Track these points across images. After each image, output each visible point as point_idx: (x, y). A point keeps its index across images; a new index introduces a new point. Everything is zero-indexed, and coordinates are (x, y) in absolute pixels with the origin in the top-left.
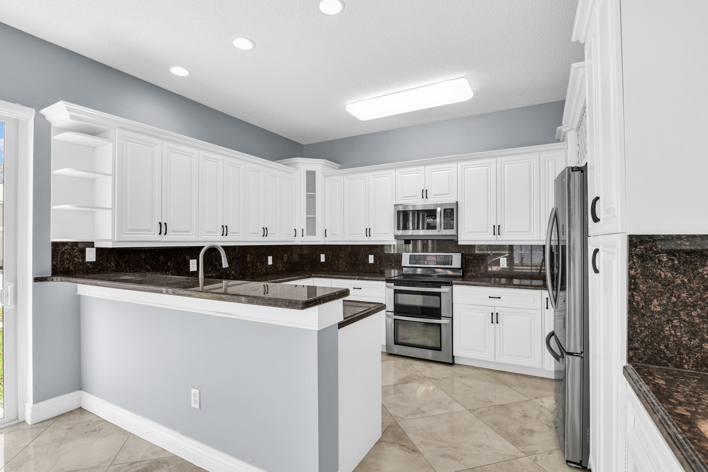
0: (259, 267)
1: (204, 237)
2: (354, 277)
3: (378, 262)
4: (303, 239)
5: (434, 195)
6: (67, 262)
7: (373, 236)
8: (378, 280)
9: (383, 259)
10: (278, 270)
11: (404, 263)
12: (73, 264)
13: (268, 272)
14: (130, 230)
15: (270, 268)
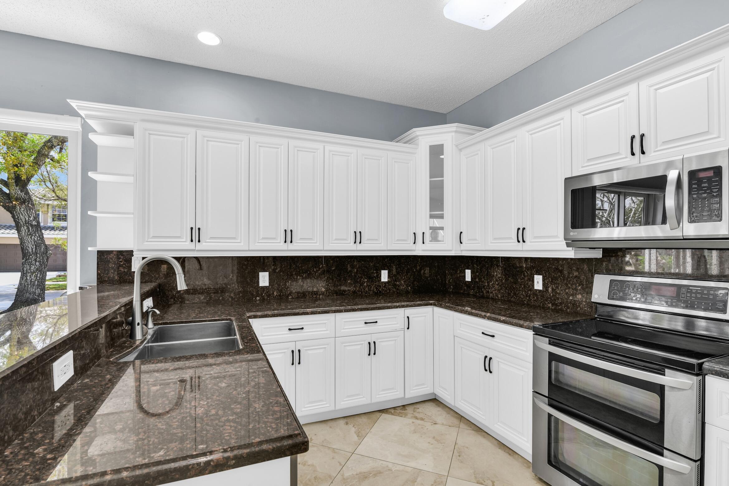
0: (365, 284)
1: (257, 244)
2: (483, 314)
3: (550, 289)
4: (424, 247)
5: (664, 143)
6: (112, 271)
7: (531, 242)
8: (521, 326)
9: (558, 284)
10: (398, 289)
11: (596, 296)
12: (118, 274)
13: (380, 292)
14: (154, 237)
15: (385, 287)
